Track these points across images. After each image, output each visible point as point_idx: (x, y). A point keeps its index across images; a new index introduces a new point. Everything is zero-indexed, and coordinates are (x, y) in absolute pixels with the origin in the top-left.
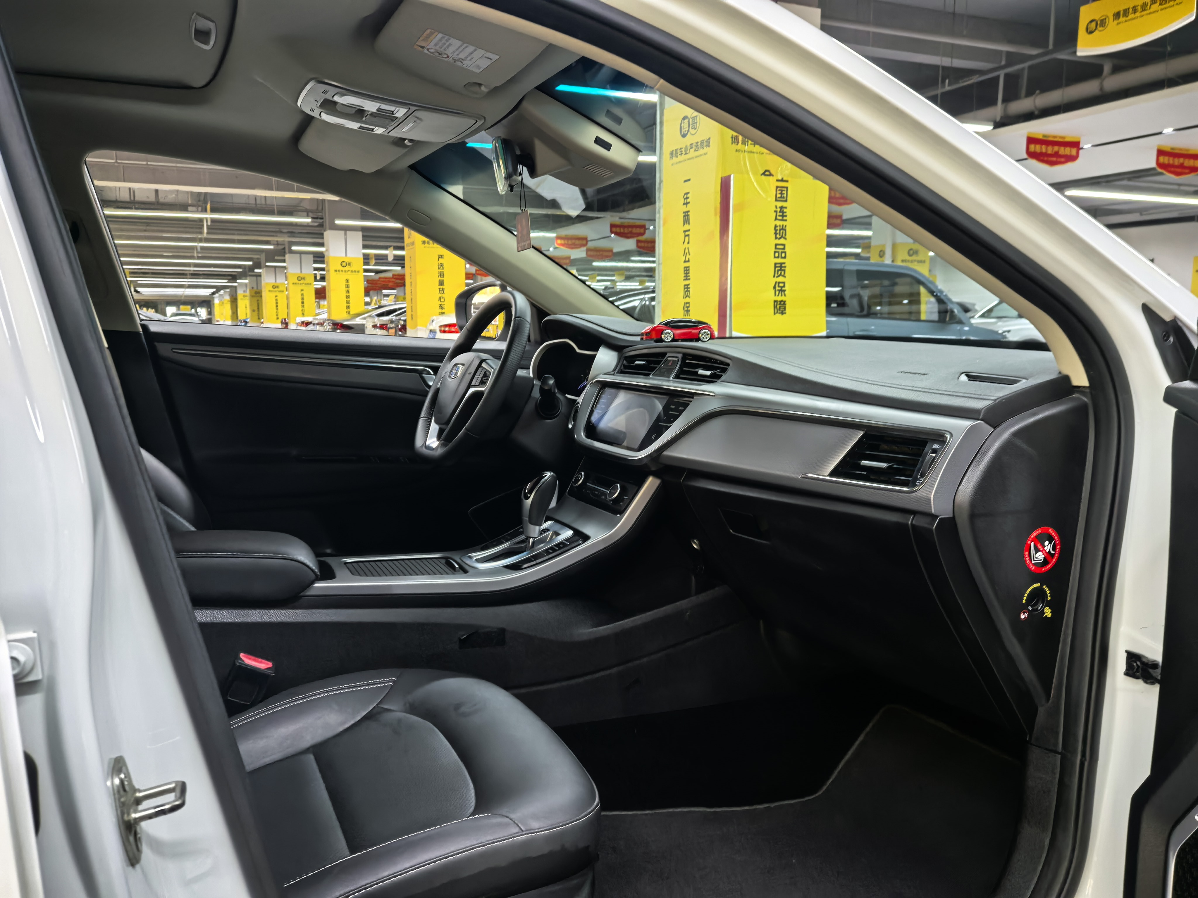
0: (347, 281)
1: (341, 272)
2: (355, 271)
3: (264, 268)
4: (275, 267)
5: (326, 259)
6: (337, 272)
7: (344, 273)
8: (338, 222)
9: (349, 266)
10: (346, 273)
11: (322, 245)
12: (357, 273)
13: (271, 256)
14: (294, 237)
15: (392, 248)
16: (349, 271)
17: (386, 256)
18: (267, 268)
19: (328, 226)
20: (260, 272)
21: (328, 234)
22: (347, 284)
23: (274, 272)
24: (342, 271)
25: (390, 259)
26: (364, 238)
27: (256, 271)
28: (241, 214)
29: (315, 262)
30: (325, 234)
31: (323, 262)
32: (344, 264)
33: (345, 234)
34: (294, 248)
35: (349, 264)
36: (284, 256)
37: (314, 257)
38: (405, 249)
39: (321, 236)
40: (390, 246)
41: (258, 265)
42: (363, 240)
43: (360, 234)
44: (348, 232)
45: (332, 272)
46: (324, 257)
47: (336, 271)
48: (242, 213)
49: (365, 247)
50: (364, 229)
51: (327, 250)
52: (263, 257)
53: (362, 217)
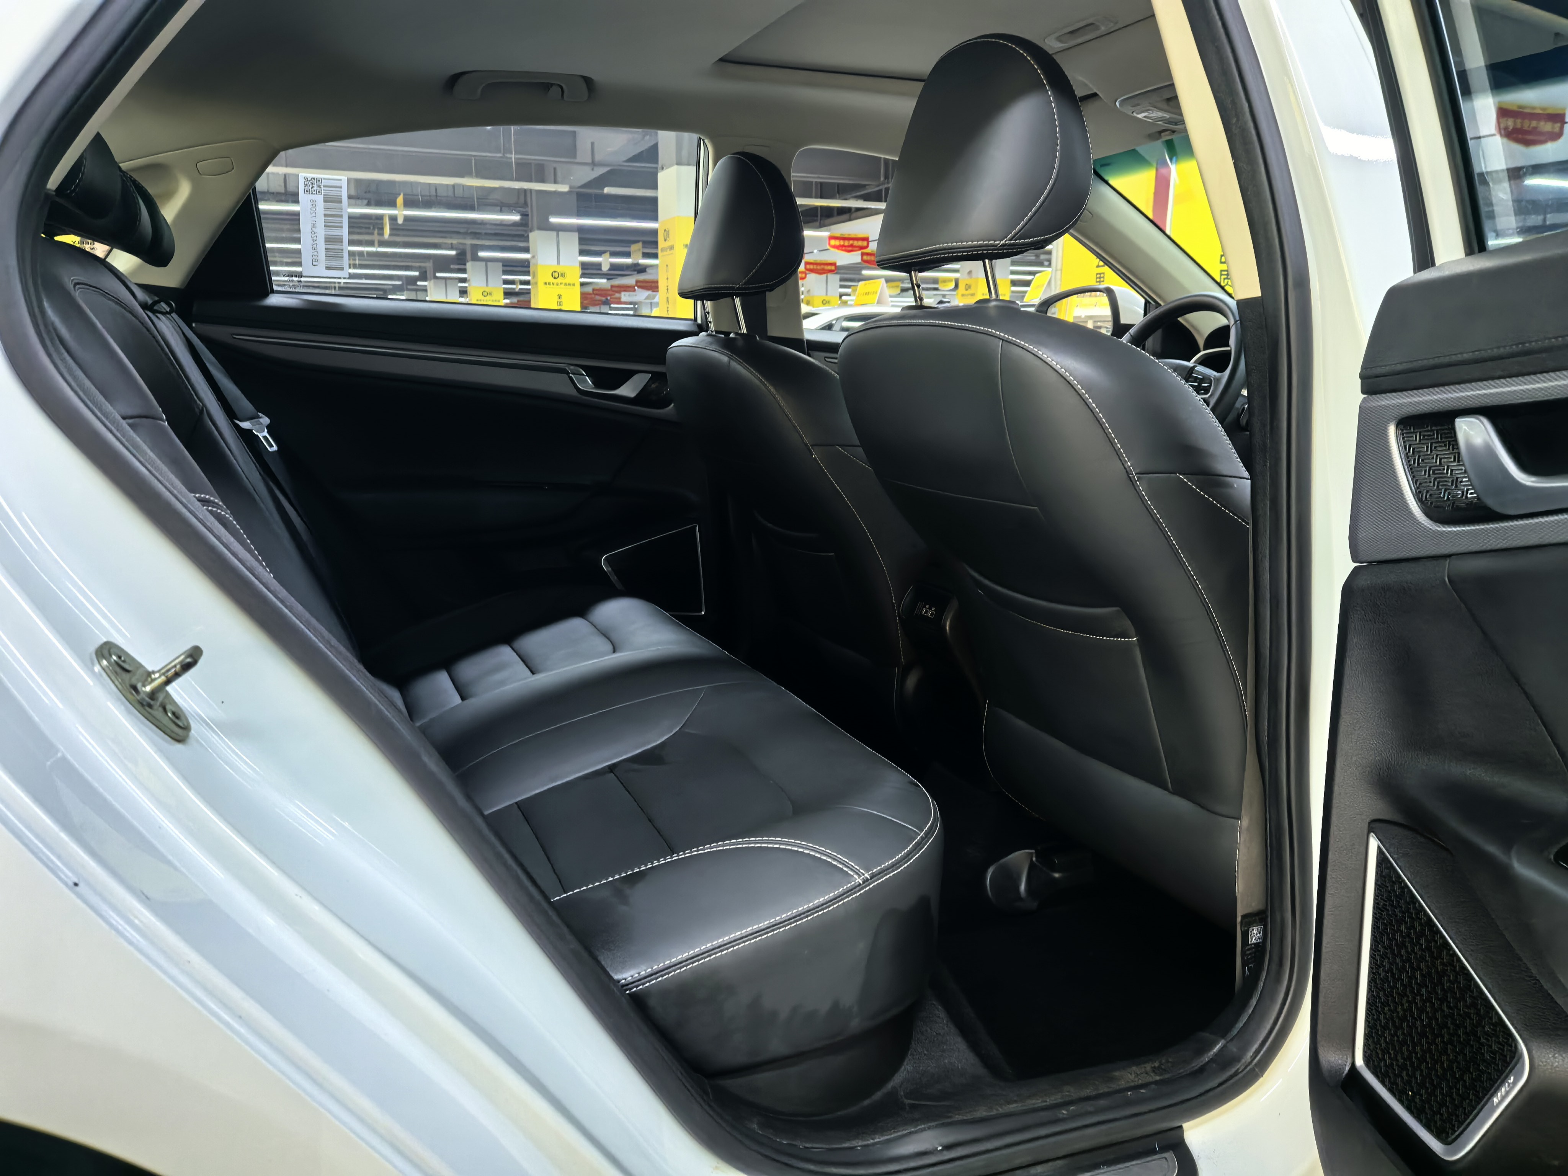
0: (560, 297)
1: (552, 286)
2: (569, 284)
3: (431, 280)
4: (445, 279)
5: (532, 269)
6: (548, 285)
7: (555, 286)
8: (553, 220)
9: (562, 278)
10: (559, 286)
11: (526, 250)
12: (572, 287)
13: (443, 264)
14: (478, 239)
15: (608, 254)
16: (561, 283)
17: (598, 266)
18: (435, 280)
19: (535, 225)
20: (426, 286)
21: (536, 237)
22: (559, 300)
23: (444, 285)
24: (553, 284)
25: (605, 268)
26: (582, 241)
27: (419, 283)
28: (433, 209)
29: (505, 272)
30: (531, 235)
31: (527, 273)
32: (555, 275)
33: (558, 236)
34: (482, 254)
35: (563, 275)
36: (465, 264)
37: (503, 266)
38: (659, 256)
39: (526, 239)
40: (604, 252)
41: (423, 277)
42: (580, 244)
43: (575, 236)
44: (560, 233)
45: (541, 284)
46: (528, 266)
47: (546, 283)
48: (435, 207)
49: (582, 253)
50: (581, 230)
51: (533, 257)
52: (429, 265)
53: (580, 214)
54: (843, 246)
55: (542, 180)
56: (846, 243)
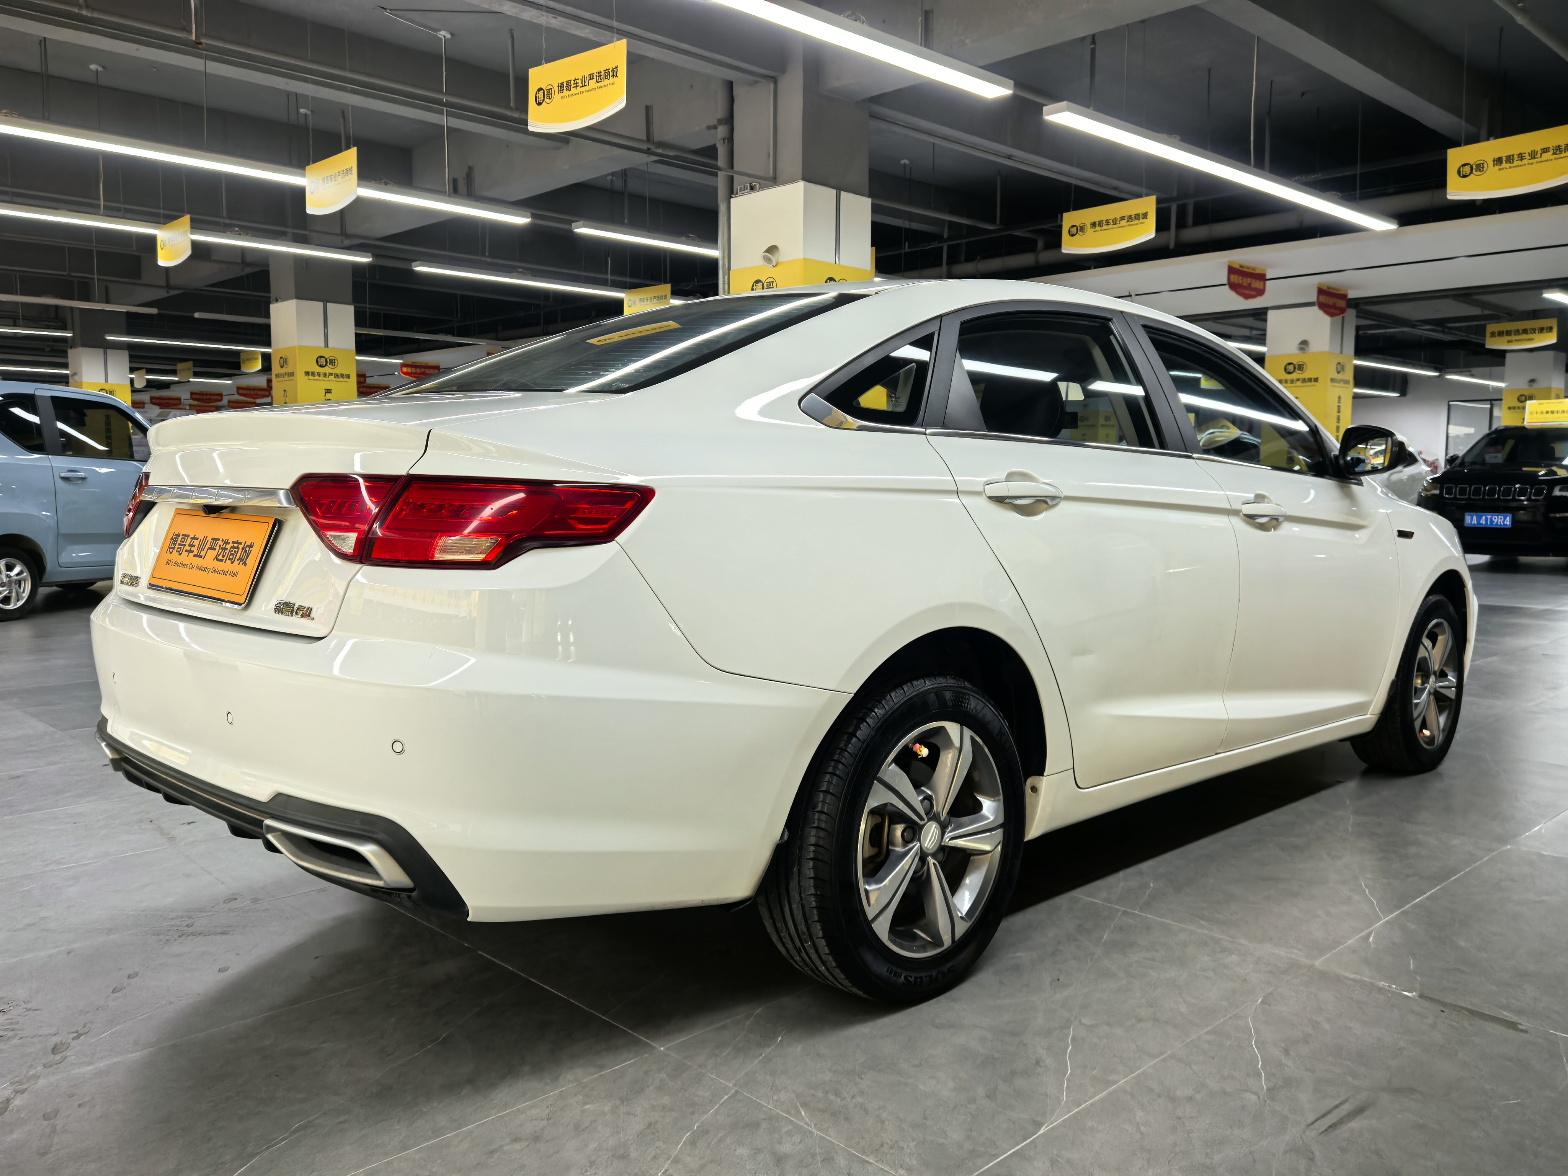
8: (111, 338)
15: (143, 371)
21: (78, 354)
25: (140, 385)
30: (71, 351)
33: (105, 353)
43: (125, 353)
44: (110, 350)
50: (130, 347)
51: (75, 373)
53: (129, 333)
54: (416, 373)
55: (87, 299)
56: (418, 371)
